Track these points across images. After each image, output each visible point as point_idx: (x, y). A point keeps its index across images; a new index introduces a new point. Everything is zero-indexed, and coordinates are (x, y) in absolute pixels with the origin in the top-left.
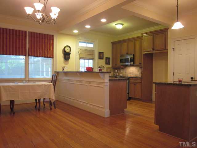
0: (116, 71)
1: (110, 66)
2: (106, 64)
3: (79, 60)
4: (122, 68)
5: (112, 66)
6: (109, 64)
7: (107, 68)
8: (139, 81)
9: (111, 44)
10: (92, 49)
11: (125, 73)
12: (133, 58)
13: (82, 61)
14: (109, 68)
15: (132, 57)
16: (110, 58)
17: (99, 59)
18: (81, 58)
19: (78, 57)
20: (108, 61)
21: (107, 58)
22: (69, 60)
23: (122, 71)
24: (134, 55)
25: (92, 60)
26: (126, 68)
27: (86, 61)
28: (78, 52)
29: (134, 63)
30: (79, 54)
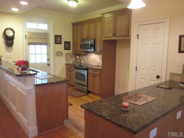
0: (78, 57)
1: (71, 51)
2: (65, 49)
3: (27, 46)
4: (84, 55)
5: (73, 52)
6: (70, 49)
7: (66, 54)
8: (98, 73)
9: (71, 25)
10: (45, 32)
11: (87, 60)
12: (93, 44)
13: (32, 47)
14: (69, 54)
15: (92, 43)
16: (70, 42)
17: (56, 43)
18: (29, 44)
19: (26, 42)
20: (67, 45)
21: (65, 42)
22: (13, 46)
23: (84, 58)
24: (95, 40)
25: (47, 45)
26: (88, 54)
27: (38, 47)
28: (26, 36)
29: (94, 50)
30: (27, 38)
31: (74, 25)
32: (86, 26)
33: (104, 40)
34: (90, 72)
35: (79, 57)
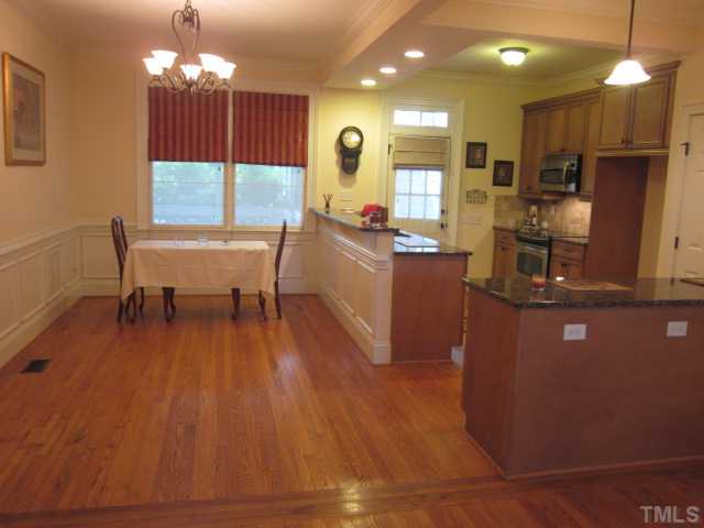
0: (534, 208)
1: (512, 191)
2: (496, 183)
3: (391, 171)
4: (554, 202)
5: (520, 192)
6: (510, 185)
7: (498, 198)
9: (521, 112)
10: (443, 134)
11: (562, 218)
12: (575, 169)
13: (402, 175)
14: (506, 198)
15: (573, 165)
16: (511, 163)
17: (468, 166)
18: (397, 167)
19: (388, 161)
20: (503, 172)
21: (498, 164)
22: (358, 171)
23: (553, 212)
24: (580, 158)
25: (442, 170)
26: (565, 202)
27: (419, 175)
28: (389, 146)
29: (578, 188)
30: (392, 151)
31: (529, 110)
32: (560, 114)
33: (600, 159)
34: (556, 251)
35: (539, 209)
